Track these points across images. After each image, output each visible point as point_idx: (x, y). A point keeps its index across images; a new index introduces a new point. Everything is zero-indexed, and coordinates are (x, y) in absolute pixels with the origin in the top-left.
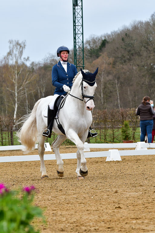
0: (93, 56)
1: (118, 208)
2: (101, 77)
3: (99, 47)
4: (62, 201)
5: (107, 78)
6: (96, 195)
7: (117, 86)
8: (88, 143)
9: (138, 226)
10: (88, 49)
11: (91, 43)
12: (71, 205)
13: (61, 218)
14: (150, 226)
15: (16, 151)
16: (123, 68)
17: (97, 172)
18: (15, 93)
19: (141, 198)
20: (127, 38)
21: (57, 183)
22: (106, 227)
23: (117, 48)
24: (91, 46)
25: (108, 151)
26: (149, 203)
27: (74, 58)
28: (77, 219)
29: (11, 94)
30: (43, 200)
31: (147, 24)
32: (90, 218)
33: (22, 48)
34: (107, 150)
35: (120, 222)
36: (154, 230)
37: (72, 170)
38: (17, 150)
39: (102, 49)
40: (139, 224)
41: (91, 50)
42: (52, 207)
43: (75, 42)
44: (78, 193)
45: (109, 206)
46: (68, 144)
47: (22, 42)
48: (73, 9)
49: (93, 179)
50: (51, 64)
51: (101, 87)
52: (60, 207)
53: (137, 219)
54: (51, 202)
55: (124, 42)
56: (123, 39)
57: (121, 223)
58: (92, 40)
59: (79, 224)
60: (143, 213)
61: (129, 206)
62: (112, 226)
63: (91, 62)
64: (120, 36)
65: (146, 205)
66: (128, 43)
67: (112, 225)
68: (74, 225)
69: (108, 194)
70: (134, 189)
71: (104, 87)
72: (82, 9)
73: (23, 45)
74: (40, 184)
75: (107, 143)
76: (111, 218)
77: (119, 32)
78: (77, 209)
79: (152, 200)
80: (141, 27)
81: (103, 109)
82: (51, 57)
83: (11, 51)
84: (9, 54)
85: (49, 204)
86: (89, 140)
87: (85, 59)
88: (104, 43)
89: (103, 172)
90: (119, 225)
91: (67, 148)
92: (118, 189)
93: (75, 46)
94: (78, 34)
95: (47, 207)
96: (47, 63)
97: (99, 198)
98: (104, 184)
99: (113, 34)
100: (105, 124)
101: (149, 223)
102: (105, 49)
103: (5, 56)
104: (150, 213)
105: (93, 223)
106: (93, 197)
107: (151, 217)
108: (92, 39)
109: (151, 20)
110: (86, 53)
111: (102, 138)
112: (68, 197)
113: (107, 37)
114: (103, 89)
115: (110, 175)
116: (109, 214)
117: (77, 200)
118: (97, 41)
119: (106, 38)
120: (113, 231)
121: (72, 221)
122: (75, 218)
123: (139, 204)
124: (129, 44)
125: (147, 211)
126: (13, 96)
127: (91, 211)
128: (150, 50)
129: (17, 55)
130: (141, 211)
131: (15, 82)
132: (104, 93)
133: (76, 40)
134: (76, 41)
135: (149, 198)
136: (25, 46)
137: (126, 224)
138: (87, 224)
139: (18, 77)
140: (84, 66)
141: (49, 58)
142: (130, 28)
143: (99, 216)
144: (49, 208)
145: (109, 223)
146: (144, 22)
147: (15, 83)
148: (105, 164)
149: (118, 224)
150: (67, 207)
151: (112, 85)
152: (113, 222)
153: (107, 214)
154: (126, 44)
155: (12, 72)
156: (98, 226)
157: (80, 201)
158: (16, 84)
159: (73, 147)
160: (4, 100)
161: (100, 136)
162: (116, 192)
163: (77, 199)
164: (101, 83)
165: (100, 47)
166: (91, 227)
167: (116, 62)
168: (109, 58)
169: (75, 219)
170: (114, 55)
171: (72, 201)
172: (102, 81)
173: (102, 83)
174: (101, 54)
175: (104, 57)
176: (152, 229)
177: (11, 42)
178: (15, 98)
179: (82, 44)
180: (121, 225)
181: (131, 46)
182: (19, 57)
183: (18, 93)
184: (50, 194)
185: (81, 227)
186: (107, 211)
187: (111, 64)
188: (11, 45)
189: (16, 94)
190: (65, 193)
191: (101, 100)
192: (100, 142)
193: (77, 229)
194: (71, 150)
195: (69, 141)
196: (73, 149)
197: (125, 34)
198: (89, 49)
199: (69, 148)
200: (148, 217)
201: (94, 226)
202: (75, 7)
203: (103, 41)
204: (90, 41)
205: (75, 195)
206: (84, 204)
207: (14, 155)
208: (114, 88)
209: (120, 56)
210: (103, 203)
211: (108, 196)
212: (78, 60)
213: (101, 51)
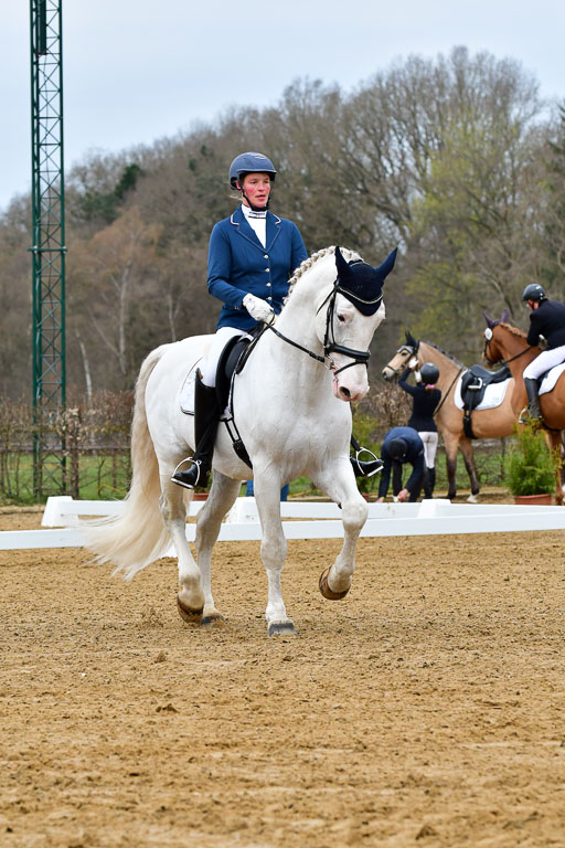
0: (95, 216)
1: (166, 712)
2: (121, 285)
3: (113, 188)
5: (141, 291)
6: (95, 669)
7: (170, 317)
8: (74, 498)
9: (228, 771)
10: (79, 195)
11: (89, 175)
12: (12, 700)
14: (266, 770)
16: (192, 258)
17: (101, 592)
19: (242, 677)
20: (207, 160)
22: (124, 772)
23: (174, 193)
24: (90, 185)
26: (265, 695)
27: (31, 221)
28: (33, 745)
31: (272, 116)
32: (74, 742)
35: (171, 756)
36: (278, 781)
37: (18, 586)
39: (125, 195)
40: (232, 763)
41: (87, 199)
43: (36, 171)
44: (38, 662)
45: (136, 703)
46: (9, 501)
48: (33, 63)
49: (88, 616)
51: (119, 317)
53: (227, 746)
55: (196, 175)
56: (192, 166)
57: (175, 759)
58: (92, 165)
59: (38, 762)
60: (246, 729)
61: (202, 706)
62: (146, 767)
63: (87, 238)
64: (185, 155)
65: (256, 703)
66: (210, 177)
67: (147, 764)
68: (22, 763)
69: (135, 665)
70: (219, 649)
71: (127, 317)
72: (60, 63)
76: (142, 743)
77: (179, 141)
78: (33, 714)
79: (277, 684)
80: (252, 126)
81: (124, 390)
86: (77, 491)
87: (66, 225)
88: (131, 176)
89: (119, 593)
90: (166, 766)
91: (5, 513)
92: (166, 650)
93: (36, 185)
94: (46, 145)
97: (106, 678)
98: (121, 633)
99: (161, 147)
101: (267, 759)
102: (136, 194)
104: (270, 729)
105: (85, 757)
106: (84, 674)
107: (271, 741)
108: (92, 162)
109: (284, 105)
110: (71, 205)
111: (121, 484)
112: (4, 673)
113: (140, 157)
114: (125, 324)
116: (135, 731)
118: (109, 168)
119: (137, 159)
120: (148, 784)
121: (15, 750)
122: (26, 743)
123: (234, 700)
124: (212, 180)
125: (259, 721)
127: (77, 718)
128: (281, 201)
130: (241, 720)
132: (127, 338)
133: (38, 164)
134: (38, 169)
135: (265, 678)
137: (190, 761)
138: (64, 762)
140: (66, 250)
142: (217, 128)
143: (102, 736)
145: (136, 760)
146: (261, 111)
149: (164, 763)
151: (154, 313)
152: (149, 755)
153: (131, 731)
154: (203, 179)
156: (99, 767)
157: (43, 687)
159: (26, 512)
161: (114, 476)
162: (161, 659)
163: (32, 679)
164: (120, 307)
165: (118, 188)
166: (75, 772)
167: (171, 238)
168: (147, 223)
169: (24, 745)
170: (165, 215)
171: (15, 685)
172: (122, 297)
173: (123, 304)
174: (119, 210)
175: (129, 220)
176: (272, 780)
179: (59, 176)
180: (175, 767)
181: (218, 186)
185: (43, 771)
186: (129, 720)
187: (152, 243)
191: (118, 359)
192: (114, 495)
193: (30, 777)
194: (17, 519)
195: (10, 493)
196: (24, 518)
197: (199, 148)
198: (83, 195)
199: (12, 513)
200: (261, 741)
201: (85, 770)
202: (37, 57)
203: (127, 169)
204: (85, 168)
205: (27, 667)
206: (54, 695)
208: (161, 322)
209: (182, 219)
210: (118, 694)
211: (132, 672)
212: (44, 228)
213: (121, 201)
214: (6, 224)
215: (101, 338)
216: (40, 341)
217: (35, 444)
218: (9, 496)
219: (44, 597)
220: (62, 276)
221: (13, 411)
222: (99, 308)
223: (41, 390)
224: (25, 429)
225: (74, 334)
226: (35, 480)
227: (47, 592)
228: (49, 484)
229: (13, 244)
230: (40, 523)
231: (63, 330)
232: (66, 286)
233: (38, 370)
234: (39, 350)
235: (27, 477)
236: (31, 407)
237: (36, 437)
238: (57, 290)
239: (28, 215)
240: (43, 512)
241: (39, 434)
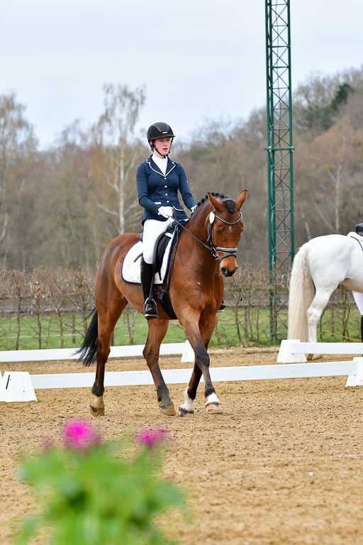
0: (316, 125)
2: (335, 177)
3: (330, 103)
4: (235, 482)
5: (351, 182)
6: (320, 469)
10: (303, 108)
11: (312, 92)
12: (257, 493)
13: (231, 523)
15: (120, 361)
17: (324, 412)
18: (119, 218)
21: (222, 437)
24: (312, 99)
25: (352, 360)
27: (266, 129)
28: (273, 527)
29: (110, 220)
30: (186, 480)
33: (137, 105)
34: (349, 358)
37: (260, 408)
38: (122, 358)
39: (339, 107)
41: (309, 111)
42: (210, 497)
43: (270, 88)
44: (276, 464)
46: (252, 343)
47: (137, 89)
48: (267, 4)
49: (314, 430)
50: (210, 144)
51: (334, 202)
52: (230, 498)
54: (208, 484)
58: (313, 85)
63: (309, 141)
69: (351, 466)
71: (341, 202)
72: (288, 4)
73: (138, 97)
74: (181, 441)
75: (349, 341)
76: (358, 525)
82: (211, 128)
83: (109, 113)
84: (105, 118)
85: (203, 490)
87: (294, 131)
88: (343, 93)
91: (248, 353)
93: (270, 99)
94: (277, 67)
95: (196, 497)
96: (200, 142)
97: (329, 476)
98: (340, 442)
100: (343, 293)
102: (347, 106)
103: (94, 126)
105: (314, 536)
106: (311, 474)
108: (313, 82)
110: (297, 116)
111: (338, 329)
112: (251, 473)
113: (351, 78)
114: (340, 208)
115: (356, 420)
117: (273, 481)
118: (326, 86)
119: (348, 79)
122: (268, 525)
126: (113, 224)
127: (307, 506)
129: (125, 122)
131: (119, 188)
132: (341, 219)
133: (272, 83)
134: (272, 86)
136: (143, 98)
139: (126, 176)
140: (293, 149)
141: (204, 130)
143: (327, 520)
144: (202, 499)
147: (120, 193)
148: (344, 394)
150: (247, 496)
151: (361, 199)
153: (349, 516)
155: (112, 164)
157: (280, 483)
158: (122, 195)
159: (265, 352)
160: (91, 233)
161: (332, 323)
163: (272, 477)
164: (335, 194)
165: (333, 102)
168: (356, 129)
171: (259, 481)
172: (337, 186)
173: (337, 192)
174: (334, 119)
175: (342, 127)
177: (108, 91)
178: (119, 230)
179: (288, 92)
182: (129, 127)
183: (126, 217)
184: (205, 464)
186: (347, 508)
187: (360, 144)
188: (110, 98)
189: (122, 219)
190: (242, 463)
192: (333, 338)
194: (258, 358)
195: (253, 337)
196: (263, 357)
198: (306, 107)
199: (254, 353)
203: (341, 87)
204: (308, 87)
205: (267, 468)
206: (289, 489)
207: (114, 370)
210: (338, 488)
211: (349, 472)
212: (277, 132)
213: (335, 113)
214: (247, 131)
215: (321, 220)
216: (274, 220)
217: (271, 299)
218: (252, 340)
219: (280, 416)
220: (291, 170)
221: (254, 274)
222: (319, 195)
223: (275, 257)
224: (263, 288)
225: (300, 216)
226: (272, 327)
227: (282, 412)
228: (282, 330)
229: (252, 148)
230: (276, 360)
231: (292, 211)
232: (294, 178)
233: (273, 243)
234: (273, 227)
235: (265, 325)
236: (268, 271)
237: (272, 294)
238: (287, 181)
239: (265, 124)
240: (278, 352)
241: (274, 292)
